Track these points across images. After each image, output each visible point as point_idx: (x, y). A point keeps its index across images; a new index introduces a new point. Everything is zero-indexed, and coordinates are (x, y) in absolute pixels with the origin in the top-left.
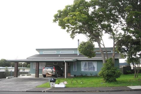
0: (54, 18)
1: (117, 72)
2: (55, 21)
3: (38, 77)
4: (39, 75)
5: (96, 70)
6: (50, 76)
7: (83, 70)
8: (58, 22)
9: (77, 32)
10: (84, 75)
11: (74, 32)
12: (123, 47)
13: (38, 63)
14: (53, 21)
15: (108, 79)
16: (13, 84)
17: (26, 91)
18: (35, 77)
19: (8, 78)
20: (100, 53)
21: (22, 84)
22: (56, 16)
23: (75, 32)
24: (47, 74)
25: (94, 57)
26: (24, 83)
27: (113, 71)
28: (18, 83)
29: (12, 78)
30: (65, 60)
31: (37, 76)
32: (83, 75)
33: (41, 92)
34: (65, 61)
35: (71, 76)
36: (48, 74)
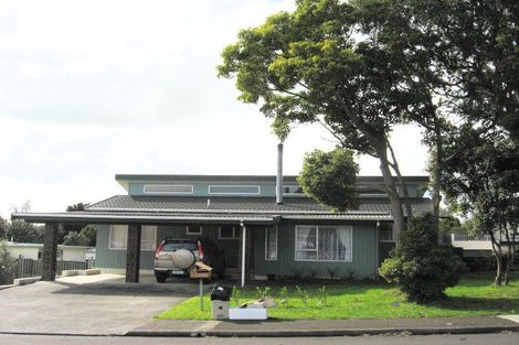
0: (222, 62)
1: (451, 264)
2: (225, 71)
3: (137, 281)
4: (141, 272)
5: (348, 257)
6: (206, 275)
7: (299, 257)
8: (234, 76)
9: (293, 116)
10: (305, 274)
11: (284, 116)
12: (457, 175)
13: (135, 226)
14: (218, 73)
15: (419, 292)
16: (55, 306)
17: (127, 335)
18: (124, 282)
19: (22, 284)
20: (386, 195)
21: (93, 308)
22: (231, 55)
23: (287, 113)
24: (195, 269)
25: (356, 209)
26: (96, 305)
27: (437, 259)
28: (72, 304)
29: (34, 282)
30: (242, 219)
31: (134, 278)
32: (303, 276)
33: (187, 335)
34: (244, 222)
35: (257, 278)
36: (198, 267)
